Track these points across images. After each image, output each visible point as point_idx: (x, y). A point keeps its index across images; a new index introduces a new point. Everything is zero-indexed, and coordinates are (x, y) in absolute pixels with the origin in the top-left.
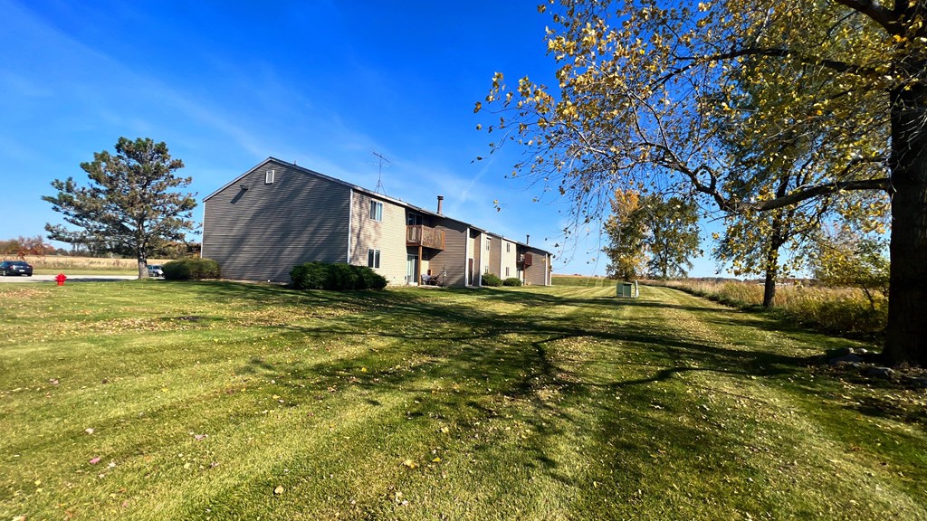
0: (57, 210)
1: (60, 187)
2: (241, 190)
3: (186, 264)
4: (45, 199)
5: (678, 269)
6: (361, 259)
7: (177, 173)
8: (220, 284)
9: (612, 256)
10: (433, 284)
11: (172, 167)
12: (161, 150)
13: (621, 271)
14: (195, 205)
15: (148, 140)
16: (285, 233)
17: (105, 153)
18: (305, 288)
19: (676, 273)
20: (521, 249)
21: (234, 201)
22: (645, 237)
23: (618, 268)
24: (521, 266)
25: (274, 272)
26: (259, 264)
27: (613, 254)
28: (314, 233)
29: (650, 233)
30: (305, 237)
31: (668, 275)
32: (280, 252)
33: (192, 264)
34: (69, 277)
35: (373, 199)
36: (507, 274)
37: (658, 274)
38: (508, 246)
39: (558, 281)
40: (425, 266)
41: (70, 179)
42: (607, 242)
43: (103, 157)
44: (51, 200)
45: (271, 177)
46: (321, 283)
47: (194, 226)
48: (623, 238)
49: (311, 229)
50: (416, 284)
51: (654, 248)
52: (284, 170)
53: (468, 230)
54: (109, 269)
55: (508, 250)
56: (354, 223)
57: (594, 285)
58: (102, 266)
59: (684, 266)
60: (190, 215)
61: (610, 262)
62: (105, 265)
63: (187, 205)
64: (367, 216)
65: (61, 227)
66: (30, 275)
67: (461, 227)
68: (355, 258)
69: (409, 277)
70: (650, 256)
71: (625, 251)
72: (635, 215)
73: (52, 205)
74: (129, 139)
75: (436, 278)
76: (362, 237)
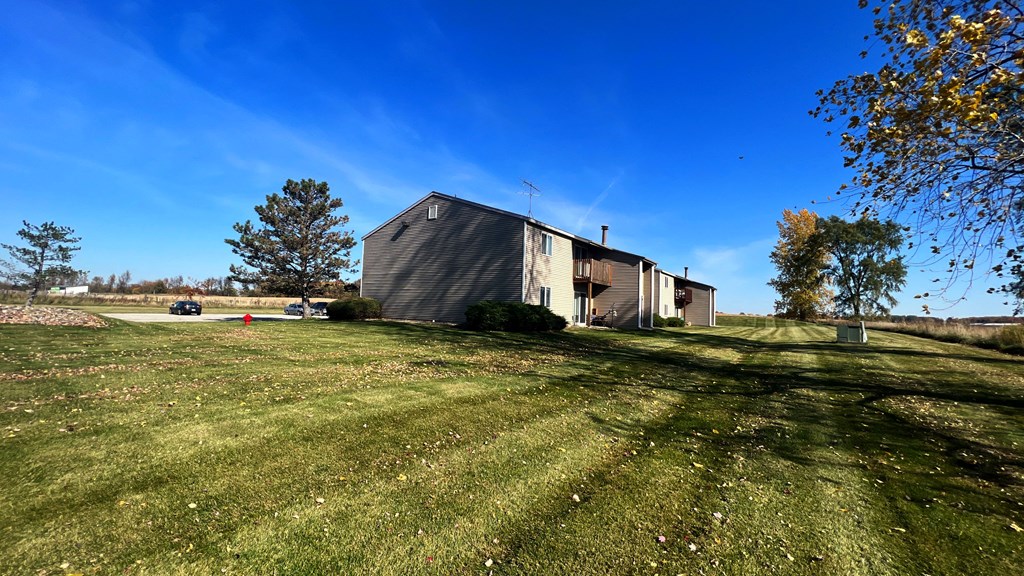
0: (236, 252)
1: (240, 230)
2: (402, 227)
3: (352, 304)
4: (228, 241)
5: (875, 305)
6: (533, 297)
7: (336, 213)
8: (385, 324)
9: (782, 291)
10: (600, 324)
11: (331, 206)
12: (323, 189)
13: (795, 308)
14: (355, 244)
15: (310, 180)
16: (451, 271)
17: (275, 196)
18: (485, 328)
19: (873, 311)
20: (680, 283)
21: (394, 239)
22: (828, 267)
23: (790, 304)
24: (680, 303)
25: (439, 311)
26: (424, 302)
27: (783, 287)
28: (483, 269)
29: (833, 261)
30: (472, 275)
31: (862, 313)
32: (446, 291)
33: (357, 304)
34: (254, 316)
35: (545, 233)
36: (666, 313)
37: (847, 311)
38: (666, 280)
39: (723, 321)
40: (591, 303)
41: (248, 222)
42: (775, 273)
43: (273, 199)
44: (232, 242)
45: (433, 213)
46: (502, 323)
47: (351, 263)
48: (798, 269)
49: (479, 265)
50: (584, 325)
51: (841, 282)
52: (448, 204)
53: (641, 263)
54: (252, 308)
55: (666, 286)
56: (527, 258)
57: (764, 325)
58: (245, 305)
59: (883, 301)
60: (348, 253)
61: (779, 297)
62: (248, 304)
63: (348, 243)
64: (539, 250)
65: (243, 268)
66: (199, 314)
67: (632, 260)
68: (529, 296)
69: (577, 317)
70: (837, 291)
71: (800, 284)
72: (815, 241)
73: (232, 247)
74: (295, 181)
75: (603, 318)
76: (535, 273)
